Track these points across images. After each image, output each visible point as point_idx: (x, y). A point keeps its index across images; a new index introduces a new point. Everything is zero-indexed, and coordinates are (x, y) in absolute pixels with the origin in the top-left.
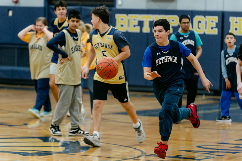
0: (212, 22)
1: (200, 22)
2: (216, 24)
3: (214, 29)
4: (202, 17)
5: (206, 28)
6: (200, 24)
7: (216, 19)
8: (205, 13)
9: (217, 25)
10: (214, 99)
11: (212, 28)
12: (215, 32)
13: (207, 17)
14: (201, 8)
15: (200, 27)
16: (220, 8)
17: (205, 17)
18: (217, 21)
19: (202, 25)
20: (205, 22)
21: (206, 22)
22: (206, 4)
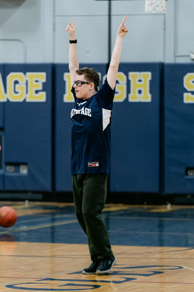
0: (37, 81)
1: (16, 82)
2: (44, 84)
3: (40, 93)
4: (21, 74)
5: (27, 92)
6: (17, 86)
7: (42, 77)
8: (25, 68)
9: (45, 87)
10: (44, 207)
11: (37, 92)
12: (42, 97)
13: (28, 74)
14: (19, 60)
15: (17, 90)
16: (48, 59)
17: (25, 74)
18: (44, 80)
19: (20, 87)
20: (25, 82)
21: (27, 81)
22: (25, 53)
